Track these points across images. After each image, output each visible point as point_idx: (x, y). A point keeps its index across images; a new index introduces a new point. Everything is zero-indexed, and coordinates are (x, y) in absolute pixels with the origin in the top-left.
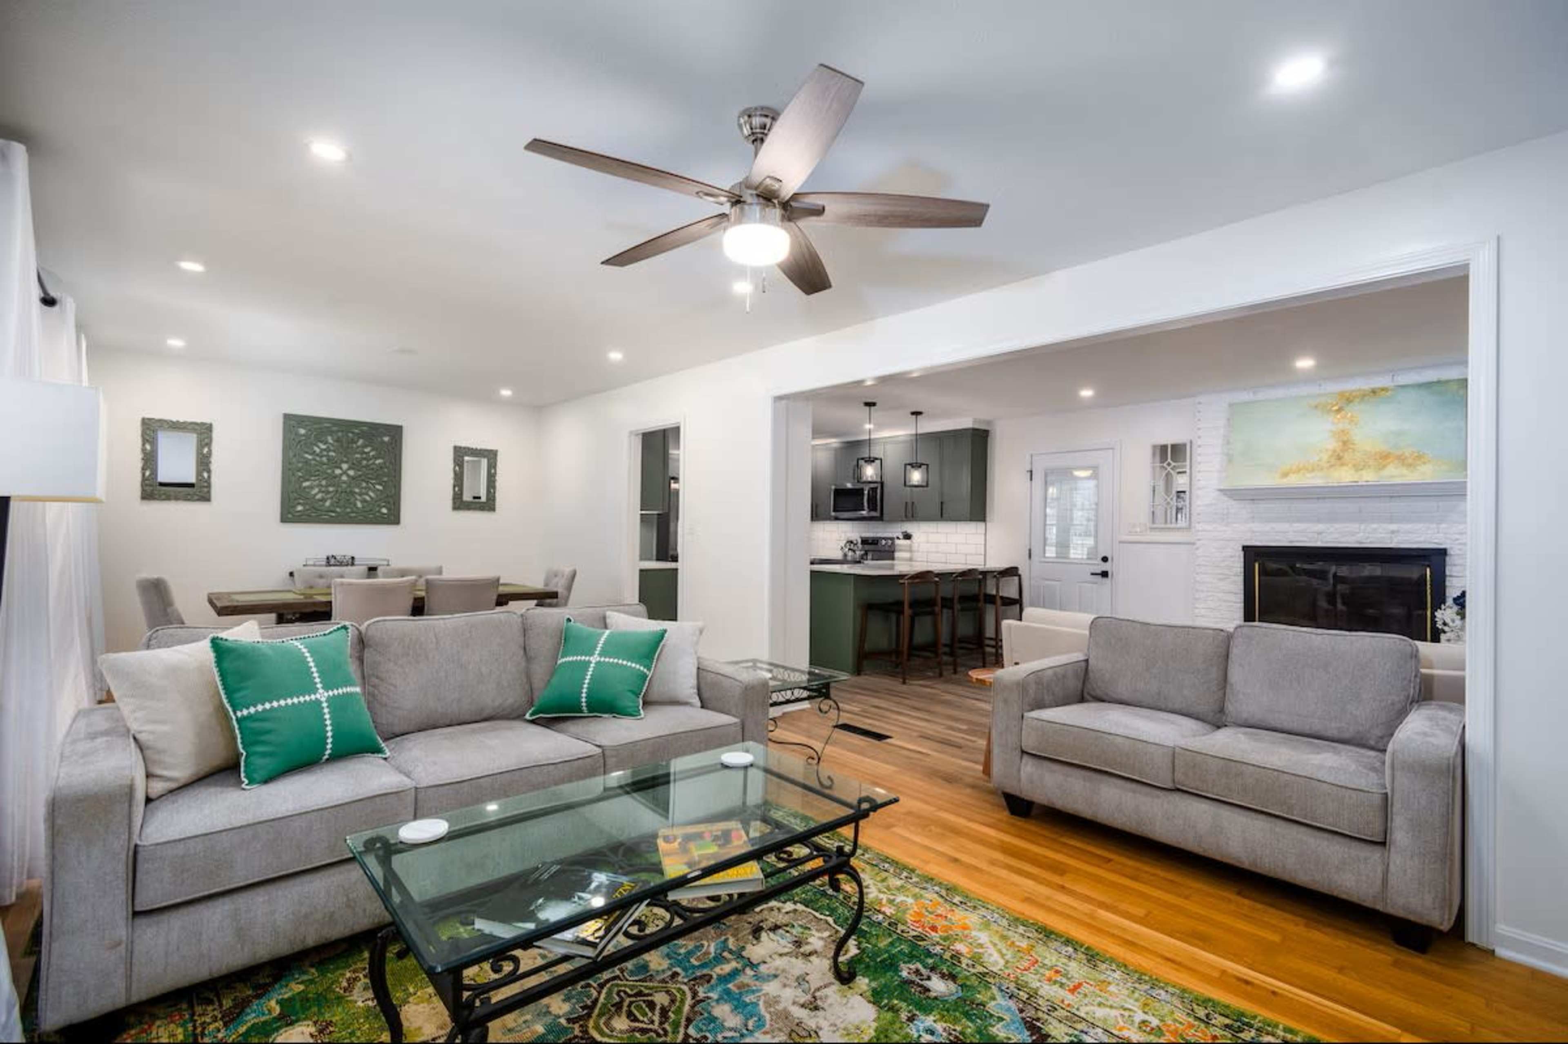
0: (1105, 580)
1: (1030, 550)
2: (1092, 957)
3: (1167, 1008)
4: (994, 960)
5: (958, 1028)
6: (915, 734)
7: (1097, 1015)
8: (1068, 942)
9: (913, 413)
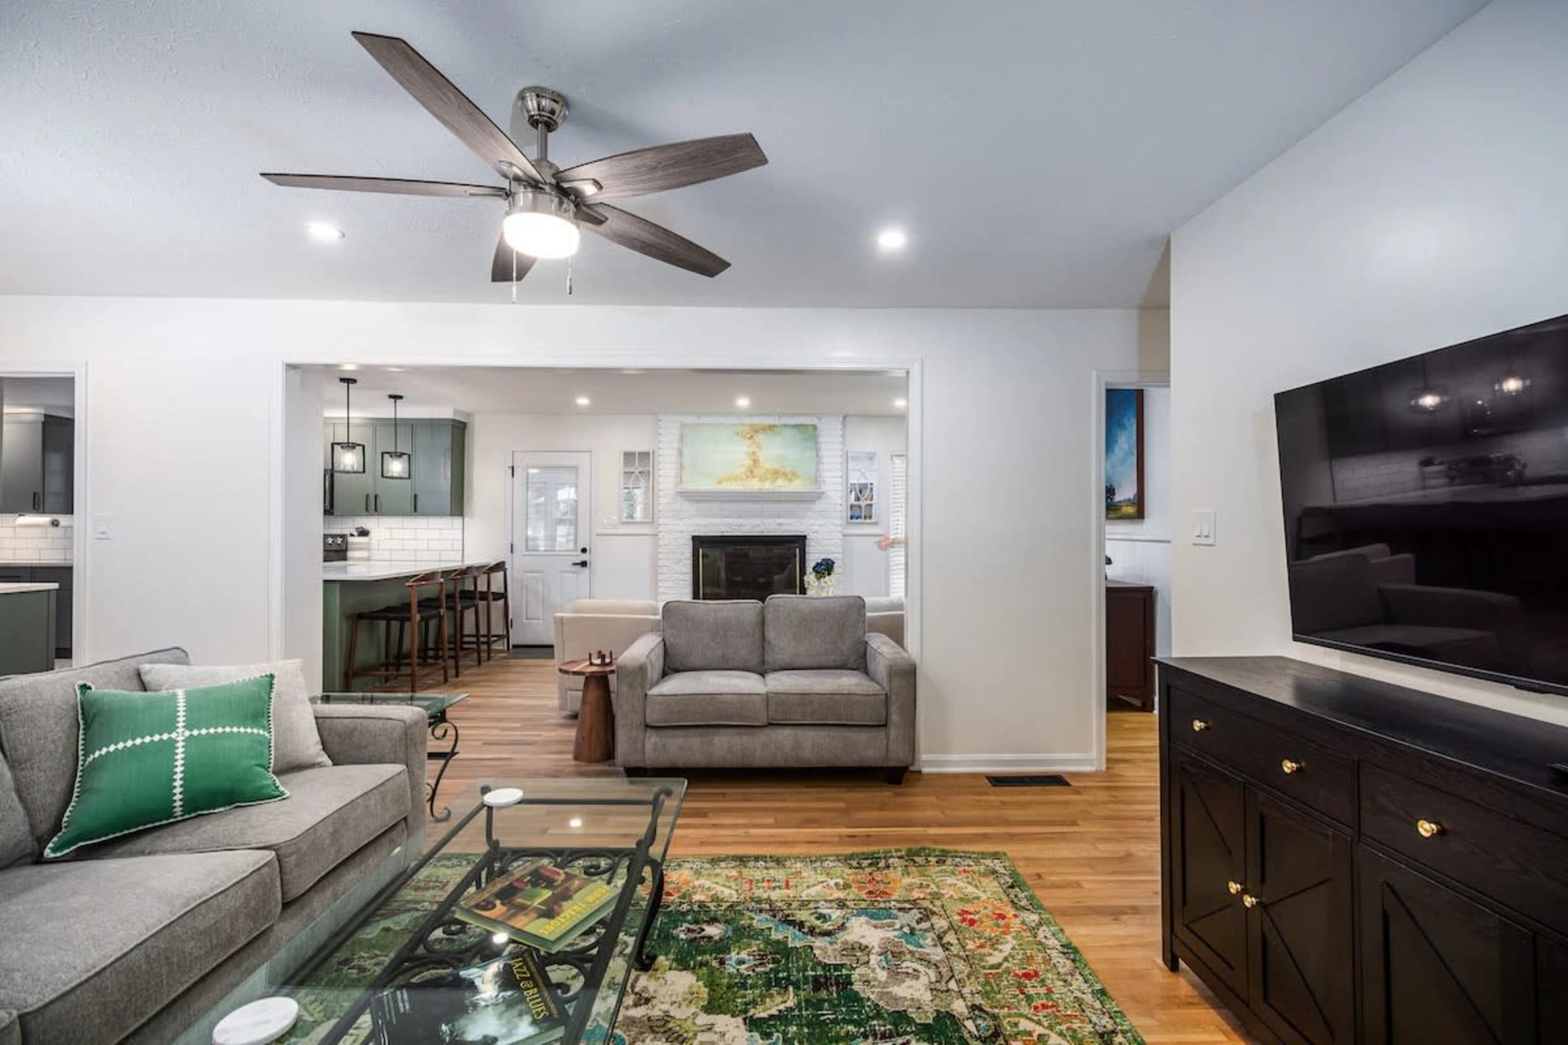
0: (584, 568)
1: (512, 545)
2: (779, 861)
3: (839, 870)
4: (729, 894)
5: (755, 949)
6: (480, 743)
7: (813, 894)
8: (757, 858)
9: (391, 397)
